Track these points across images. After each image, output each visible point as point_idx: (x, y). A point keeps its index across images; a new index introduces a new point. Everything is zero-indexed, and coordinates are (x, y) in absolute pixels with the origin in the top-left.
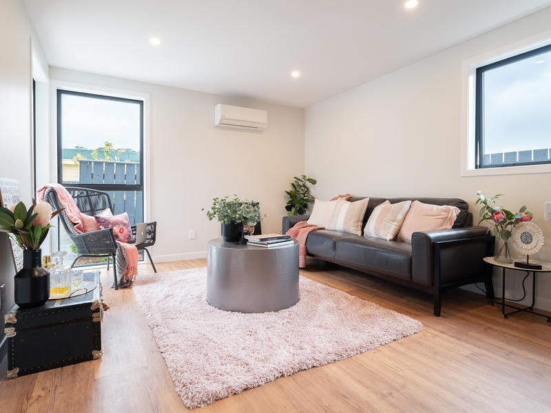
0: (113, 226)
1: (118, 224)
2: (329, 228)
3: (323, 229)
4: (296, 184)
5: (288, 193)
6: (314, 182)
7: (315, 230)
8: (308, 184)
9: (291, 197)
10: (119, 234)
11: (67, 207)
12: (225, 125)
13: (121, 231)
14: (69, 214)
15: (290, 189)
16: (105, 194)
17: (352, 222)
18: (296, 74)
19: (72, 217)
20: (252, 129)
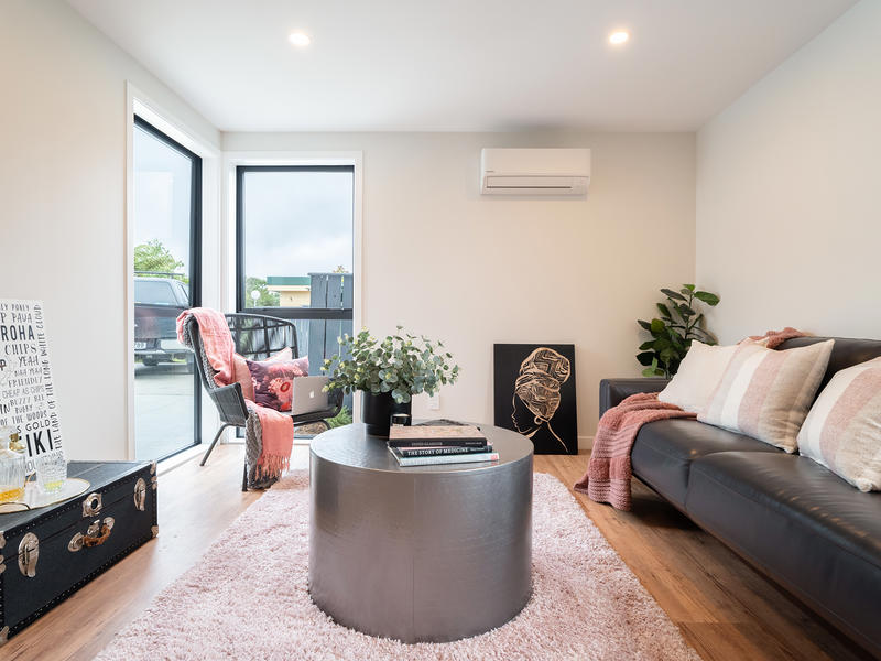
0: (270, 379)
1: (282, 376)
2: (709, 419)
3: (692, 418)
4: (669, 305)
5: (645, 325)
6: (712, 300)
7: (662, 419)
8: (699, 305)
9: (654, 333)
10: (279, 393)
11: (210, 345)
12: (498, 190)
13: (285, 387)
14: (211, 356)
15: (653, 315)
16: (290, 324)
17: (765, 407)
18: (619, 38)
19: (214, 361)
20: (560, 191)
